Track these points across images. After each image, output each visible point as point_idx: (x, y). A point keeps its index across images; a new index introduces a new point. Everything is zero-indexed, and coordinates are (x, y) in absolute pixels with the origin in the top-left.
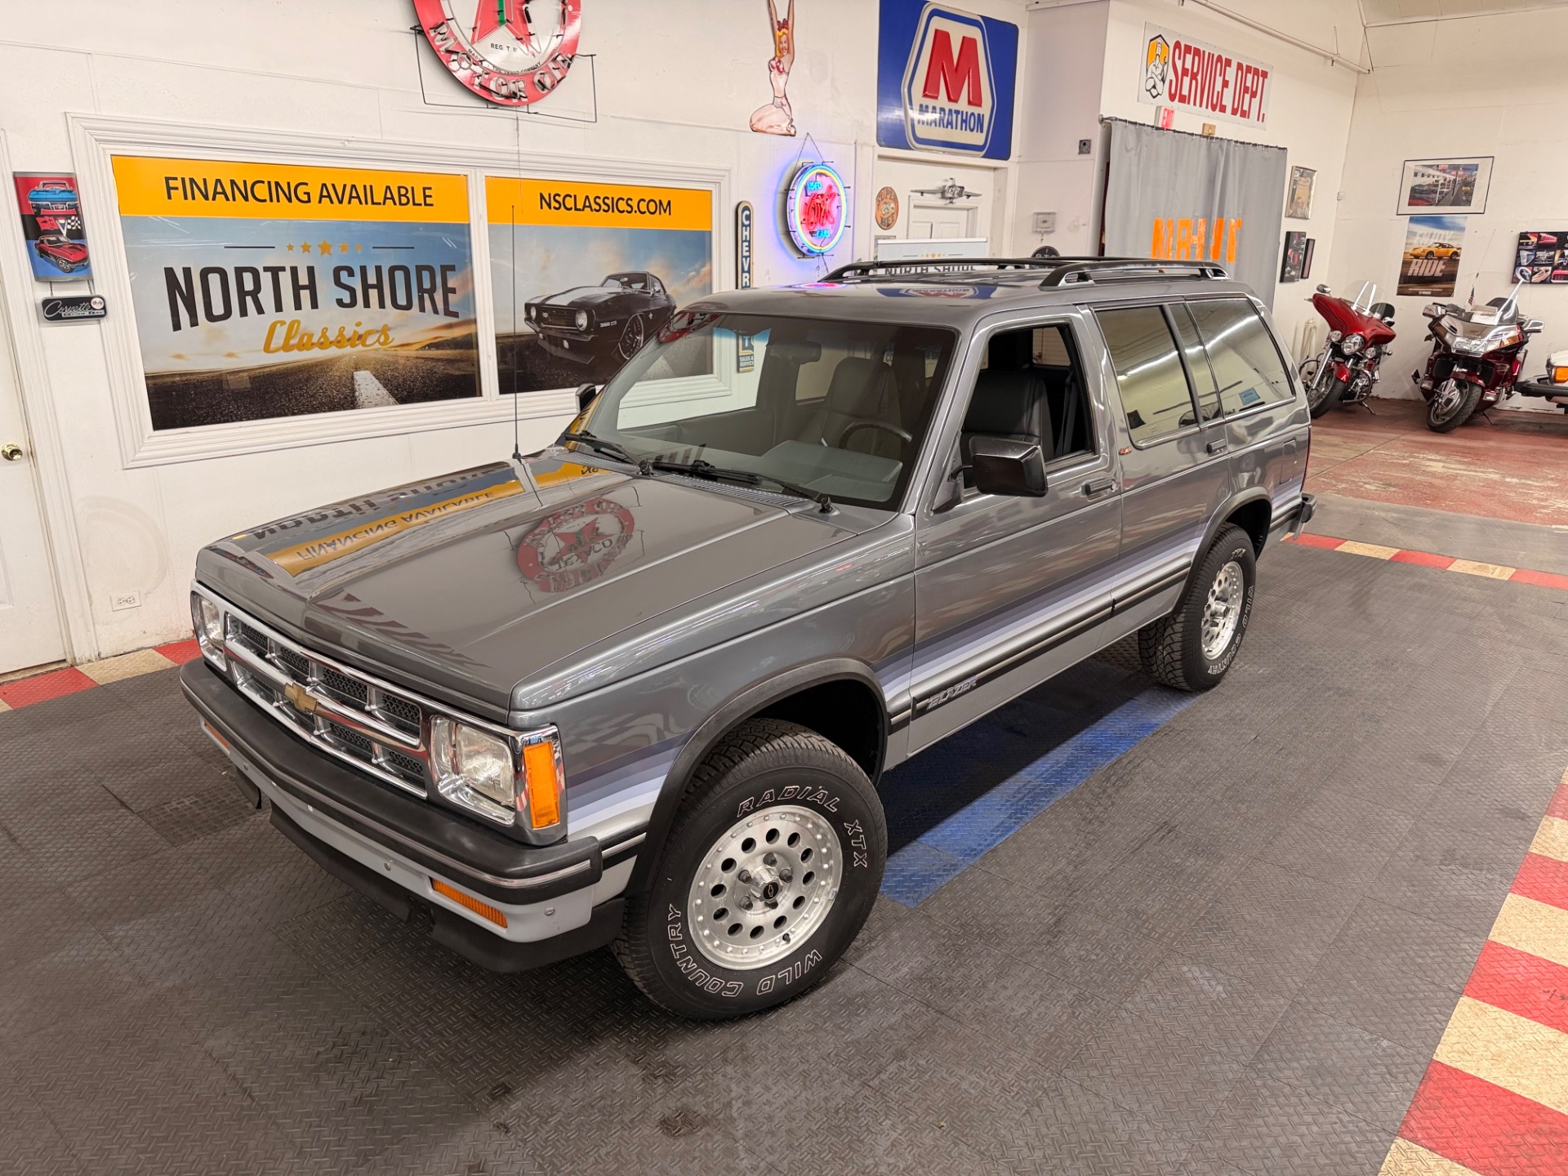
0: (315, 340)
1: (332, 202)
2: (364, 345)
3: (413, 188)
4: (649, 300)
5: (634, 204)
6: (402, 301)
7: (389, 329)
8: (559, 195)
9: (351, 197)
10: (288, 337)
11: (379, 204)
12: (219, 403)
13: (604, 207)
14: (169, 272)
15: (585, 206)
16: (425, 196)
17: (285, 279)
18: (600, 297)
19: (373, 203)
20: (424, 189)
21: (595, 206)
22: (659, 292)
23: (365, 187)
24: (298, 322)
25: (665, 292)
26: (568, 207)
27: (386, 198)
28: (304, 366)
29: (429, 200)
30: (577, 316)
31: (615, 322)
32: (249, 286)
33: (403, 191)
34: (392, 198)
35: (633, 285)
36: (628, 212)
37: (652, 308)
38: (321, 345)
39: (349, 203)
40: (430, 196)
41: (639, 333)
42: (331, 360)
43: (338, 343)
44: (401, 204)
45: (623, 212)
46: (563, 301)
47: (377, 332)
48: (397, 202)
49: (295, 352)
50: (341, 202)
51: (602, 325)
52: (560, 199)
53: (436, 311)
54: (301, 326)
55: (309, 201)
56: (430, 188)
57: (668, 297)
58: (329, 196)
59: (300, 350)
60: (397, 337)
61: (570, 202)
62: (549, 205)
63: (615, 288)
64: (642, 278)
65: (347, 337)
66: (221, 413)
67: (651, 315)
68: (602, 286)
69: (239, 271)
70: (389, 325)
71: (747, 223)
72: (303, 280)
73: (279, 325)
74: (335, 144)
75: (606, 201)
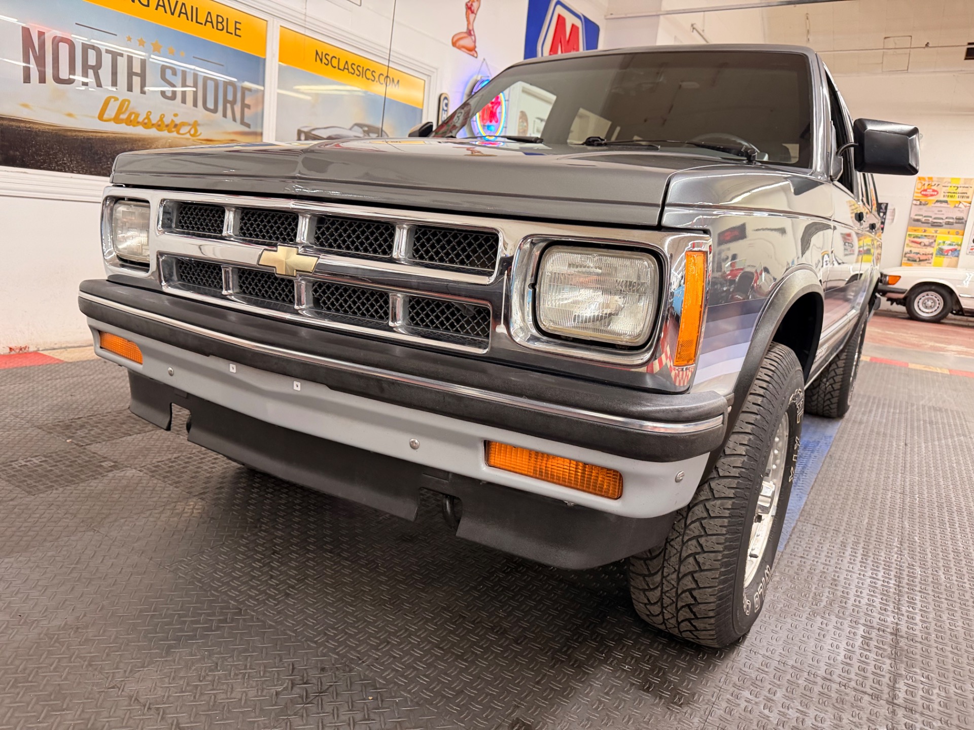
0: (140, 119)
1: (166, 12)
2: (178, 133)
3: (227, 19)
5: (376, 75)
6: (211, 105)
7: (199, 125)
8: (328, 55)
9: (181, 12)
10: (120, 110)
11: (202, 24)
12: (55, 154)
13: (357, 72)
14: (26, 32)
15: (344, 68)
16: (236, 28)
17: (122, 63)
19: (197, 22)
20: (236, 22)
21: (351, 70)
23: (192, 7)
24: (129, 101)
26: (334, 65)
27: (207, 21)
28: (130, 138)
29: (238, 32)
32: (92, 61)
33: (220, 20)
34: (212, 22)
36: (371, 80)
38: (146, 125)
39: (179, 16)
40: (239, 29)
42: (150, 139)
43: (159, 126)
44: (217, 29)
45: (368, 79)
47: (189, 125)
48: (215, 27)
49: (124, 125)
50: (173, 14)
52: (329, 58)
53: (234, 119)
54: (131, 106)
55: (148, 6)
56: (240, 23)
58: (164, 6)
59: (127, 124)
60: (204, 133)
61: (335, 63)
62: (321, 61)
63: (359, 133)
65: (166, 123)
66: (56, 163)
68: (351, 129)
69: (86, 48)
70: (199, 122)
71: (445, 108)
72: (137, 68)
73: (113, 100)
75: (359, 68)
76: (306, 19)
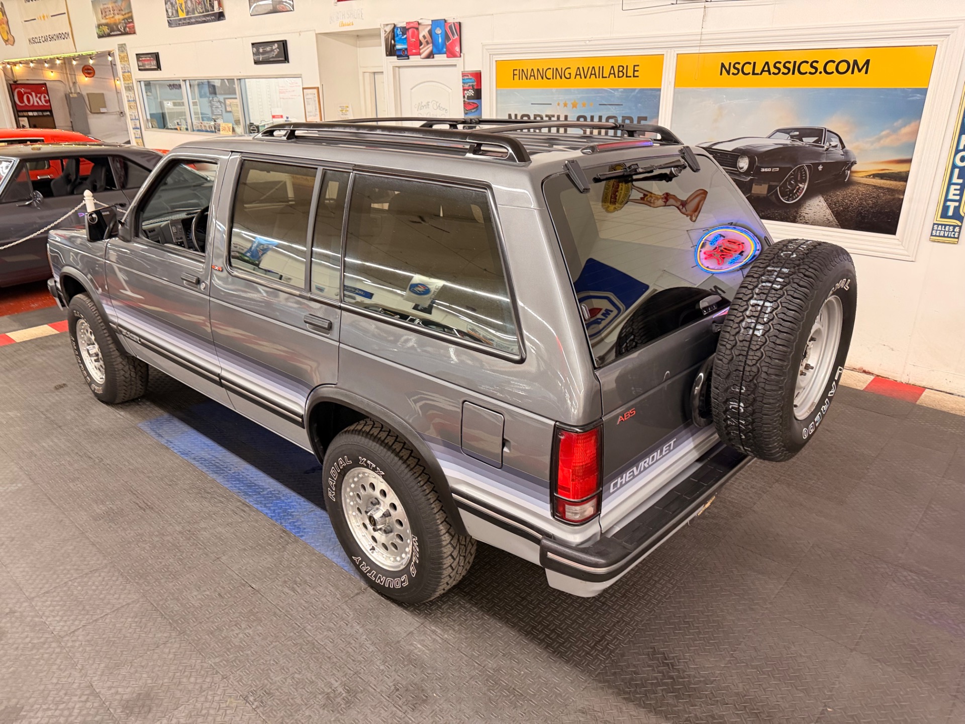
1: (581, 78)
3: (627, 66)
4: (822, 154)
8: (739, 63)
9: (591, 74)
11: (606, 77)
13: (784, 70)
15: (763, 71)
16: (634, 71)
18: (765, 146)
19: (603, 77)
20: (634, 66)
21: (773, 70)
22: (836, 146)
23: (599, 67)
25: (843, 147)
26: (746, 72)
27: (610, 74)
29: (636, 74)
30: (739, 160)
31: (778, 169)
33: (621, 69)
34: (614, 74)
35: (804, 139)
36: (810, 73)
37: (825, 161)
39: (590, 78)
40: (638, 71)
41: (803, 181)
44: (619, 77)
45: (804, 73)
46: (729, 147)
48: (617, 76)
50: (585, 77)
51: (763, 170)
52: (739, 67)
55: (570, 78)
56: (638, 66)
57: (846, 153)
58: (580, 75)
61: (748, 69)
62: (728, 72)
63: (785, 140)
64: (818, 133)
67: (820, 168)
68: (770, 137)
74: (583, 43)
75: (787, 65)
76: (703, 38)
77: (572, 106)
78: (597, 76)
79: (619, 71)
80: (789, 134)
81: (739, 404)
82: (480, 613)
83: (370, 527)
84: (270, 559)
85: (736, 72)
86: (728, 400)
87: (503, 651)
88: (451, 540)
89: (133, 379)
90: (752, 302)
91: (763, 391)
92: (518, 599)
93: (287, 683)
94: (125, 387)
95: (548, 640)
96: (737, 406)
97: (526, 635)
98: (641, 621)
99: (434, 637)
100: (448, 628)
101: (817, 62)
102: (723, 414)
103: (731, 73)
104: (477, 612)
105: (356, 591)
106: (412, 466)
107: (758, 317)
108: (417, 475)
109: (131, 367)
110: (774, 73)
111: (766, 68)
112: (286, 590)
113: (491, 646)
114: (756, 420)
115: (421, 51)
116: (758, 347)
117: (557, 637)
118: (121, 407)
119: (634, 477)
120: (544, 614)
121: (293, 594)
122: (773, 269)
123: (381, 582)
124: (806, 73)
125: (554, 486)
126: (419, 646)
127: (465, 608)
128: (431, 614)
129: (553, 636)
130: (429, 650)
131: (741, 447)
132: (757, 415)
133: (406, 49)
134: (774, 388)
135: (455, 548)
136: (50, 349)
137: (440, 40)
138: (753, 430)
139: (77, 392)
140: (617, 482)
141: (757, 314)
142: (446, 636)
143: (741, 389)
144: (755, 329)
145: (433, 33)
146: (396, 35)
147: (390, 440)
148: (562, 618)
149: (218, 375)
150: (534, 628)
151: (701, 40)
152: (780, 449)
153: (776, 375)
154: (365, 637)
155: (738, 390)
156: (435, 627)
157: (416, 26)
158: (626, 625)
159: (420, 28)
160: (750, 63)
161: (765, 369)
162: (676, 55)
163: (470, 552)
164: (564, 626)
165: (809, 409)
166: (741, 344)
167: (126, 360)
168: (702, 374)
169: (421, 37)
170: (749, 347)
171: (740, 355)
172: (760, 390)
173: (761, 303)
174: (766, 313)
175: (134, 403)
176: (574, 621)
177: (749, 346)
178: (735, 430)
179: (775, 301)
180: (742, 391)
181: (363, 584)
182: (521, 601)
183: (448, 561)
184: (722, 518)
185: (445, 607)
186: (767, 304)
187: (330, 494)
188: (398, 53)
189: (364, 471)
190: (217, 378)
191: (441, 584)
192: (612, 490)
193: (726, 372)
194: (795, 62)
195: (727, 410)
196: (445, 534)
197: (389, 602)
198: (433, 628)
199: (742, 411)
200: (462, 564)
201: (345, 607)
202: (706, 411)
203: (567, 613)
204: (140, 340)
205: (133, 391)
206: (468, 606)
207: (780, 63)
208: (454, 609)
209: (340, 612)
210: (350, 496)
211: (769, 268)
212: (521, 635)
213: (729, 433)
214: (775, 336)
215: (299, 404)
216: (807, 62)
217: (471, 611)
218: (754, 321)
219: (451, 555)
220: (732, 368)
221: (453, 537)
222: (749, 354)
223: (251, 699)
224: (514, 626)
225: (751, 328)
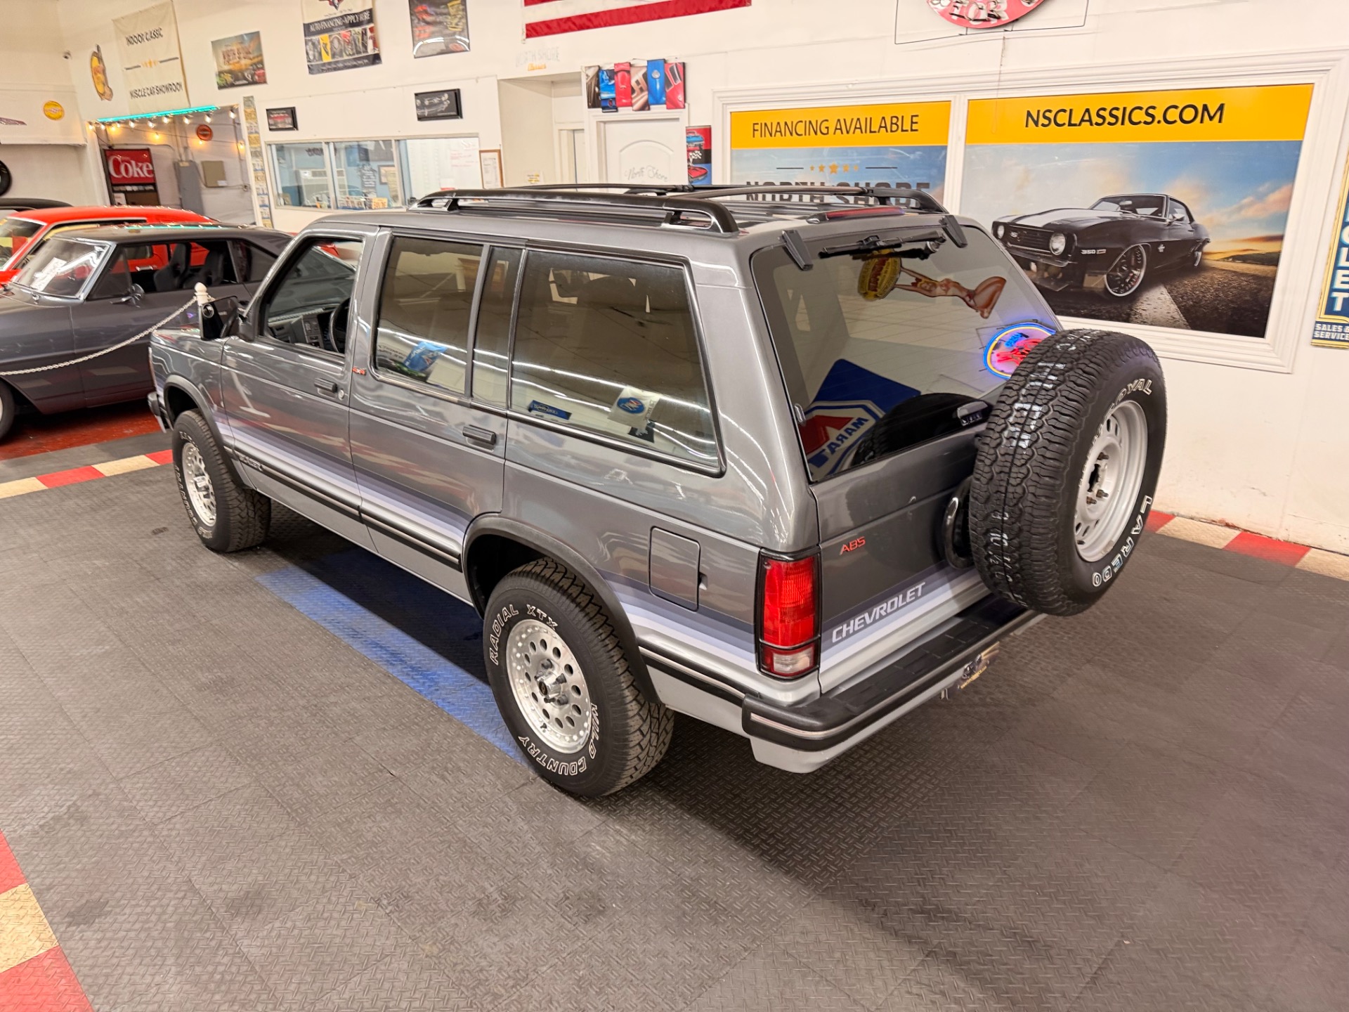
1: (842, 133)
3: (903, 117)
4: (1163, 230)
5: (1159, 115)
8: (1050, 111)
9: (856, 128)
11: (875, 132)
13: (1109, 119)
15: (1082, 120)
16: (912, 123)
18: (1087, 220)
19: (871, 132)
20: (912, 117)
21: (1095, 119)
22: (1181, 219)
23: (866, 119)
25: (1191, 219)
26: (1060, 122)
27: (881, 127)
29: (915, 127)
30: (1053, 239)
31: (1104, 251)
33: (895, 121)
34: (885, 127)
35: (1138, 210)
36: (1146, 123)
37: (1166, 239)
39: (854, 132)
40: (916, 123)
41: (1138, 267)
44: (892, 131)
45: (1137, 123)
46: (1039, 222)
50: (848, 132)
51: (1085, 252)
52: (1051, 116)
55: (828, 133)
56: (917, 116)
57: (1195, 228)
58: (841, 129)
62: (1036, 123)
63: (1113, 212)
64: (1157, 202)
67: (1161, 248)
68: (1092, 209)
74: (844, 88)
75: (1114, 112)
76: (1002, 78)
77: (830, 170)
78: (864, 131)
79: (892, 123)
80: (1117, 203)
81: (1002, 535)
82: (679, 812)
83: (541, 697)
84: (415, 741)
85: (1046, 122)
86: (988, 531)
87: (706, 856)
88: (640, 710)
89: (251, 519)
90: (1017, 406)
91: (1030, 518)
92: (729, 796)
93: (429, 886)
94: (240, 530)
95: (765, 847)
96: (999, 539)
97: (736, 840)
98: (888, 828)
99: (618, 838)
100: (636, 828)
101: (1154, 108)
102: (983, 550)
103: (1040, 123)
104: (674, 810)
105: (523, 782)
106: (592, 615)
107: (1023, 424)
108: (597, 626)
109: (249, 504)
110: (1097, 124)
111: (1087, 118)
112: (434, 778)
113: (690, 850)
114: (1024, 556)
115: (634, 101)
116: (1023, 462)
117: (776, 843)
118: (235, 557)
119: (866, 626)
120: (762, 816)
121: (442, 782)
122: (1045, 364)
123: (554, 768)
124: (1140, 123)
125: (759, 630)
126: (598, 848)
127: (659, 804)
128: (615, 811)
129: (771, 841)
130: (610, 852)
131: (1010, 594)
132: (1024, 549)
133: (614, 99)
134: (1044, 513)
135: (644, 721)
136: (147, 486)
137: (658, 87)
138: (1021, 569)
139: (180, 537)
140: (842, 630)
141: (1022, 421)
142: (633, 837)
143: (1004, 516)
144: (1019, 439)
145: (649, 79)
146: (601, 80)
147: (565, 583)
148: (784, 820)
149: (358, 508)
150: (747, 831)
151: (999, 81)
152: (1059, 595)
153: (1046, 497)
154: (530, 835)
155: (999, 518)
156: (621, 826)
157: (627, 68)
158: (867, 832)
159: (633, 71)
160: (1064, 111)
161: (1032, 489)
162: (966, 102)
163: (665, 729)
164: (786, 830)
165: (1105, 549)
166: (1003, 459)
167: (243, 495)
168: (956, 500)
169: (633, 83)
170: (1012, 463)
171: (1001, 472)
172: (1027, 517)
173: (1027, 406)
174: (1033, 419)
175: (251, 552)
176: (801, 825)
177: (1013, 461)
178: (1000, 571)
179: (1045, 404)
180: (1005, 519)
181: (531, 773)
182: (733, 799)
183: (635, 738)
184: (1009, 706)
185: (634, 803)
186: (1035, 408)
187: (492, 656)
188: (603, 104)
189: (534, 624)
190: (356, 512)
191: (627, 768)
192: (834, 640)
193: (985, 495)
194: (1125, 109)
195: (988, 544)
196: (631, 702)
197: (563, 795)
198: (618, 827)
199: (1006, 544)
200: (654, 744)
201: (507, 799)
202: (963, 547)
203: (792, 815)
204: (261, 467)
205: (251, 536)
206: (664, 802)
207: (1104, 109)
208: (645, 805)
209: (501, 805)
210: (517, 658)
211: (1040, 364)
212: (730, 839)
213: (993, 576)
214: (1044, 447)
215: (454, 540)
216: (1140, 108)
217: (667, 809)
218: (1019, 430)
219: (639, 729)
220: (992, 489)
221: (642, 706)
222: (1013, 470)
223: (385, 902)
224: (721, 828)
225: (1014, 438)
